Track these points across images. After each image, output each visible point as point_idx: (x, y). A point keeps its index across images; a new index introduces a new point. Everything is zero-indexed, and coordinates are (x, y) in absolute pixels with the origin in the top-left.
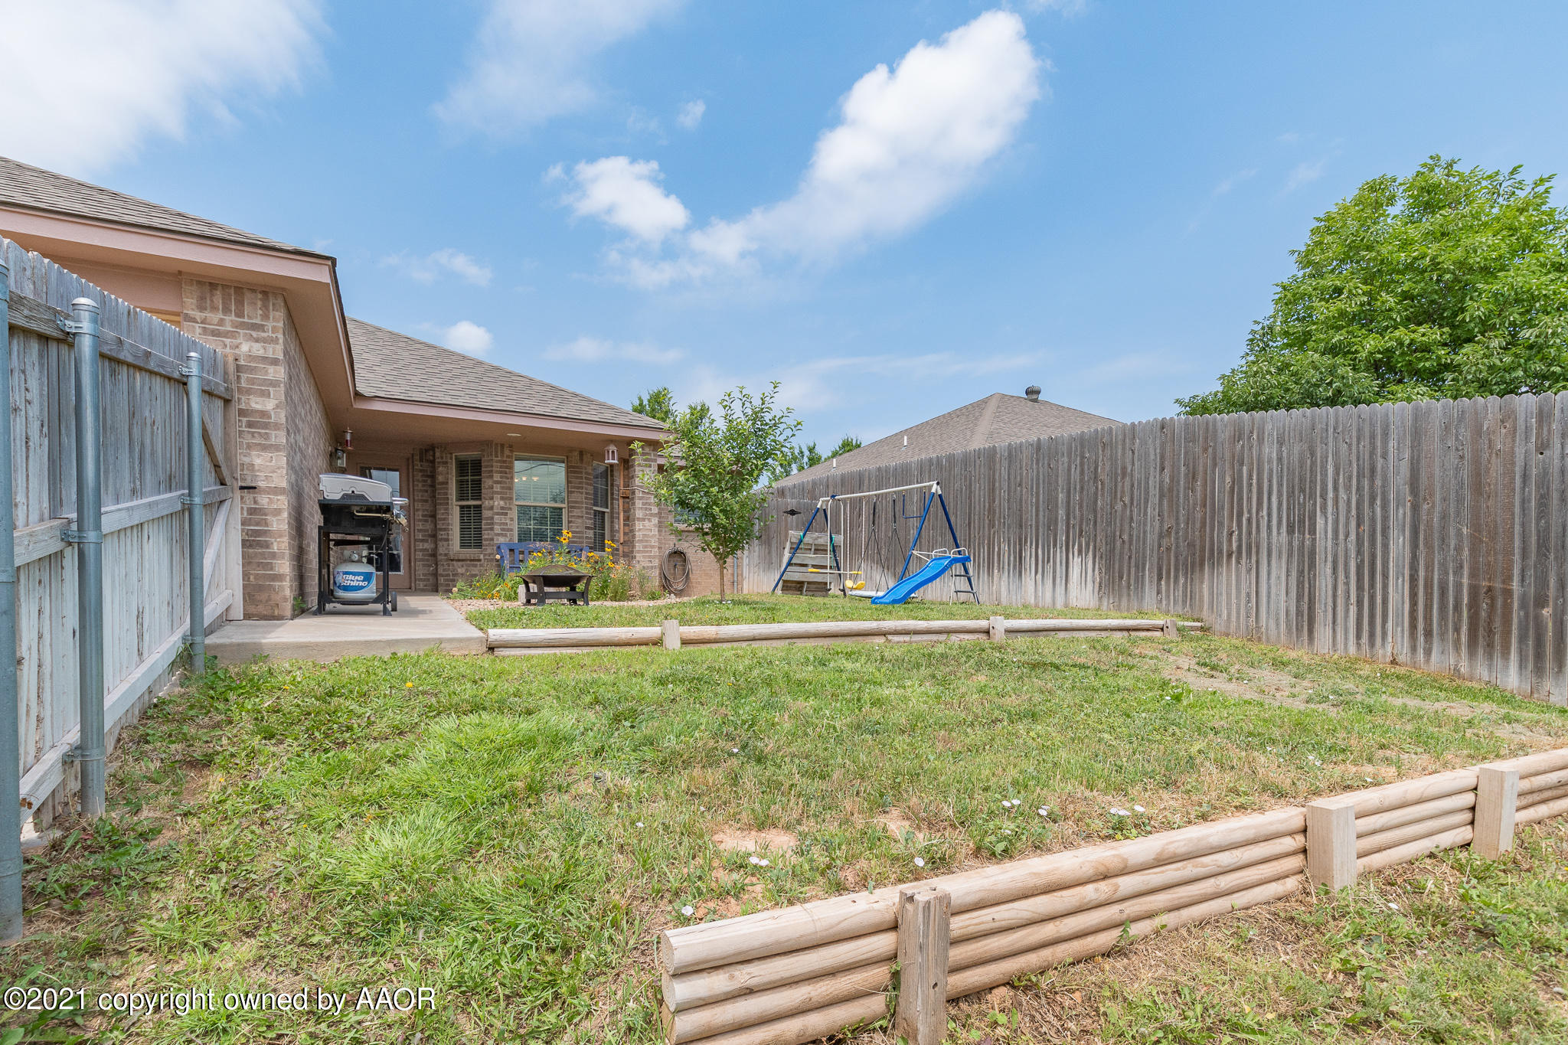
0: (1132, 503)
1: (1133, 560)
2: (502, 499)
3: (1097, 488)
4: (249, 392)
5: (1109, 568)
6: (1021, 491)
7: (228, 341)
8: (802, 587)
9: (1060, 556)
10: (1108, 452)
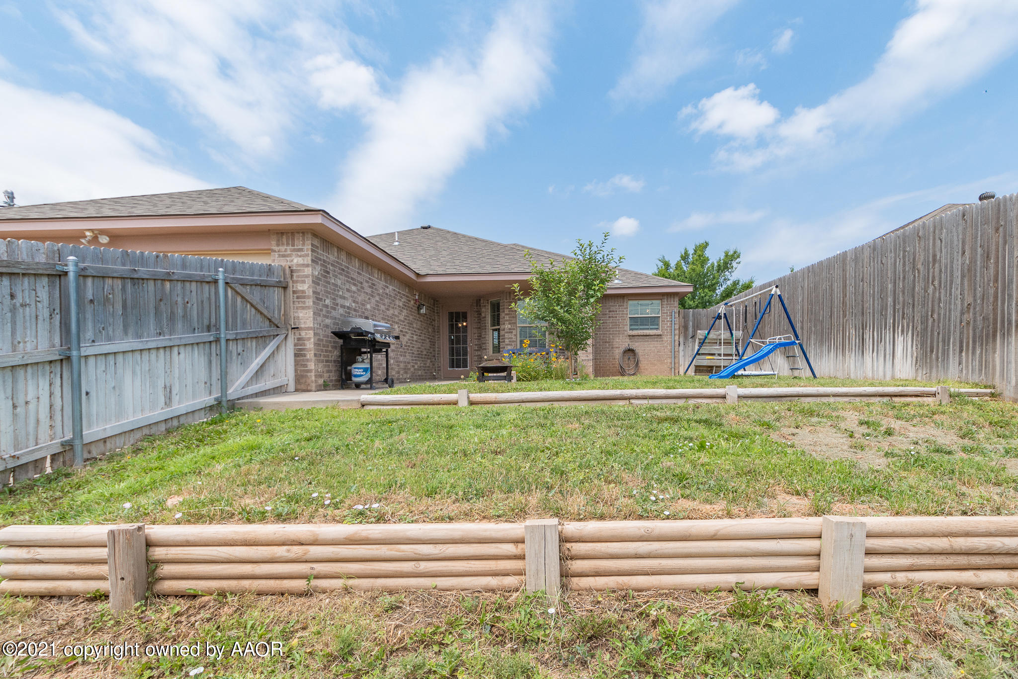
0: (940, 286)
1: (941, 336)
2: (510, 324)
3: (914, 276)
4: (297, 282)
5: (923, 344)
6: (863, 285)
7: (288, 259)
8: (712, 370)
9: (889, 336)
10: (922, 243)
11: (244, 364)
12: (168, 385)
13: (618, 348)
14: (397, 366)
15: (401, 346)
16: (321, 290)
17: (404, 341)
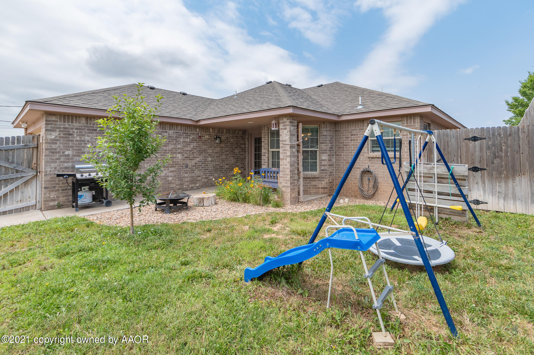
13: (358, 168)
14: (179, 180)
15: (187, 166)
16: (59, 147)
17: (191, 163)
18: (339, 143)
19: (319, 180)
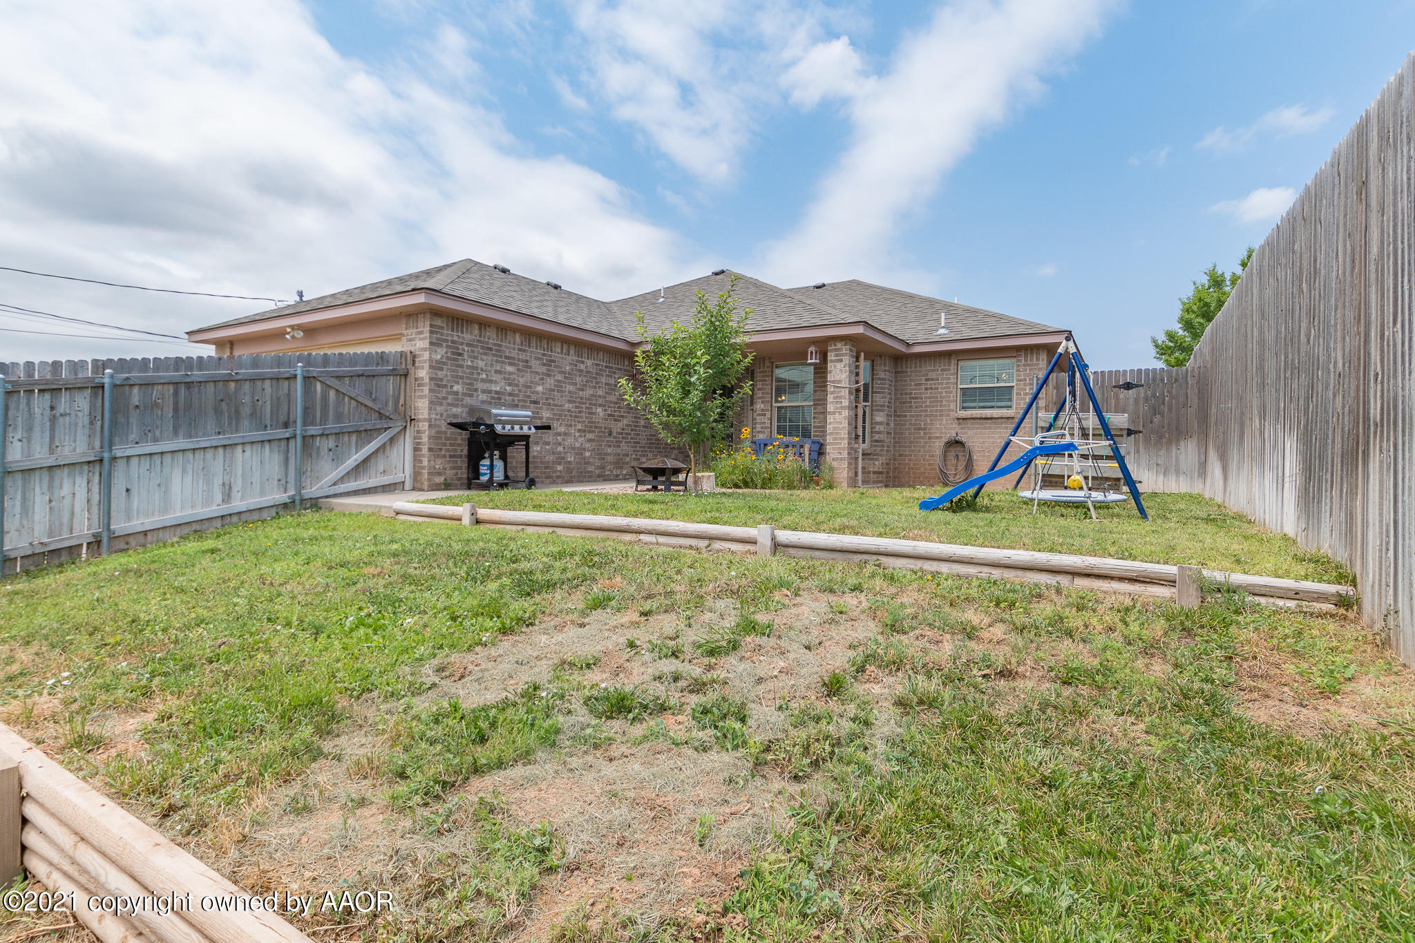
1: (1318, 445)
2: (763, 402)
4: (418, 368)
7: (413, 343)
11: (337, 460)
12: (227, 482)
13: (937, 438)
14: (599, 459)
15: (610, 434)
16: (446, 376)
17: (617, 427)
18: (902, 394)
19: (870, 459)
